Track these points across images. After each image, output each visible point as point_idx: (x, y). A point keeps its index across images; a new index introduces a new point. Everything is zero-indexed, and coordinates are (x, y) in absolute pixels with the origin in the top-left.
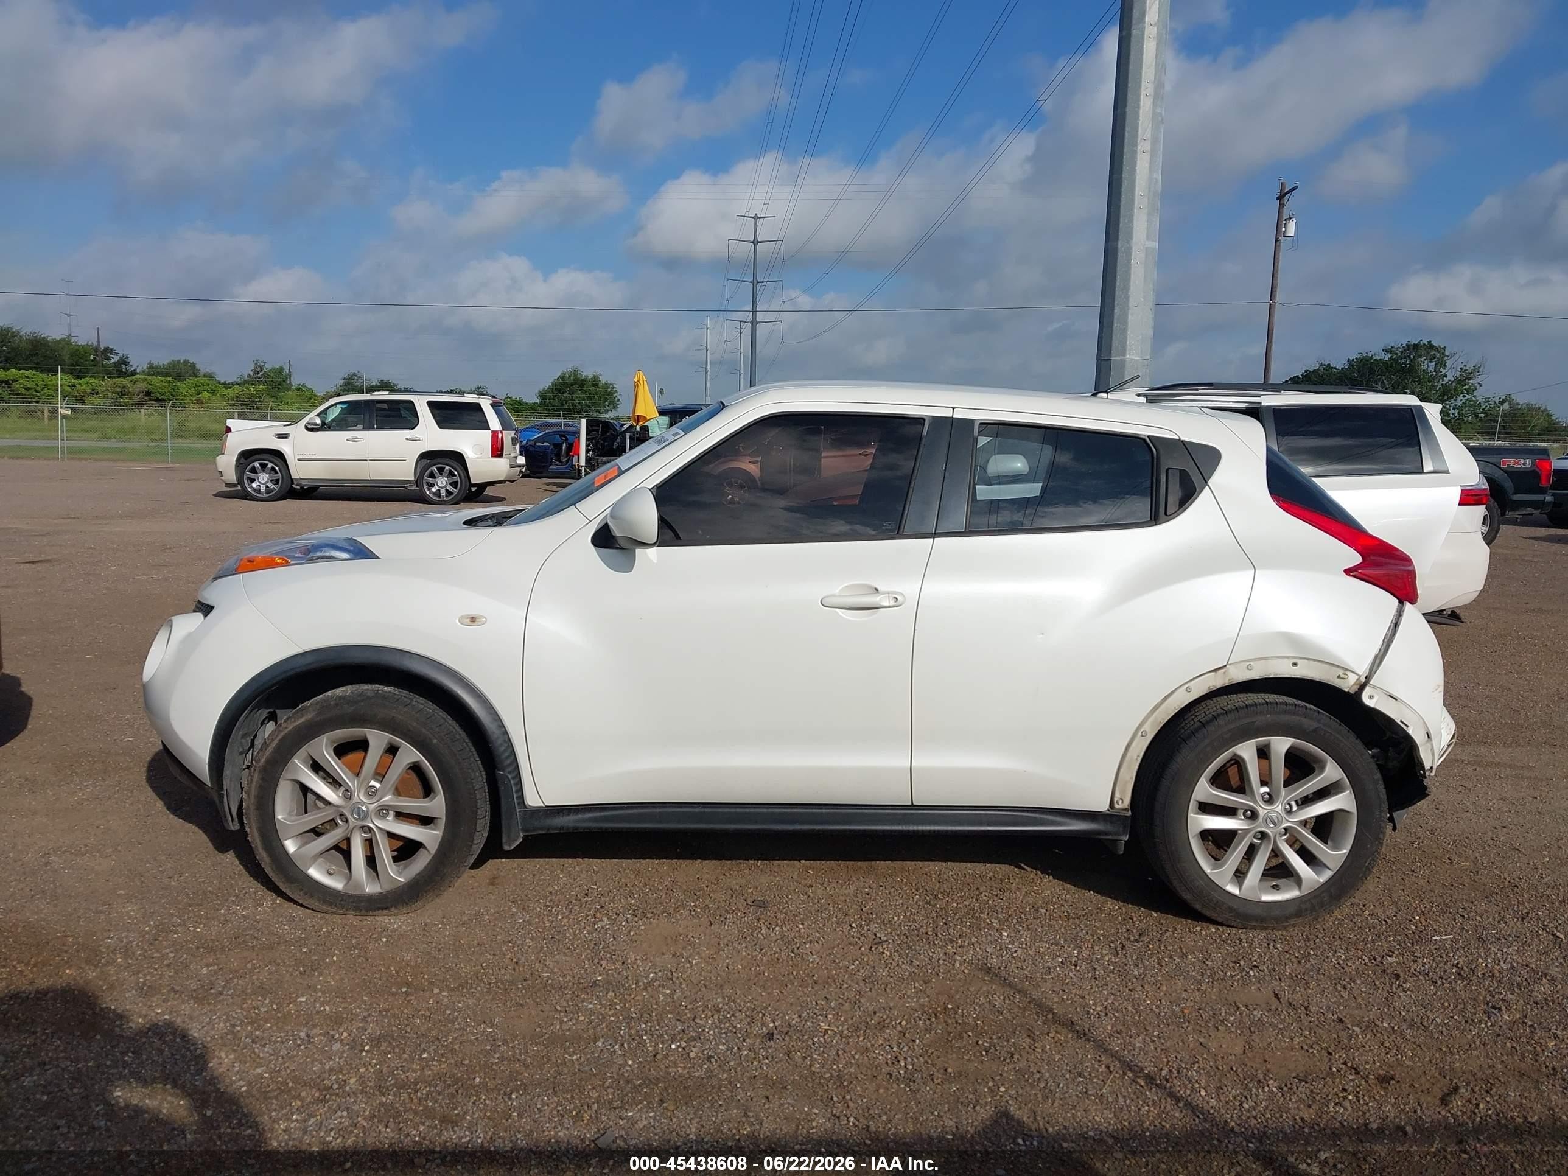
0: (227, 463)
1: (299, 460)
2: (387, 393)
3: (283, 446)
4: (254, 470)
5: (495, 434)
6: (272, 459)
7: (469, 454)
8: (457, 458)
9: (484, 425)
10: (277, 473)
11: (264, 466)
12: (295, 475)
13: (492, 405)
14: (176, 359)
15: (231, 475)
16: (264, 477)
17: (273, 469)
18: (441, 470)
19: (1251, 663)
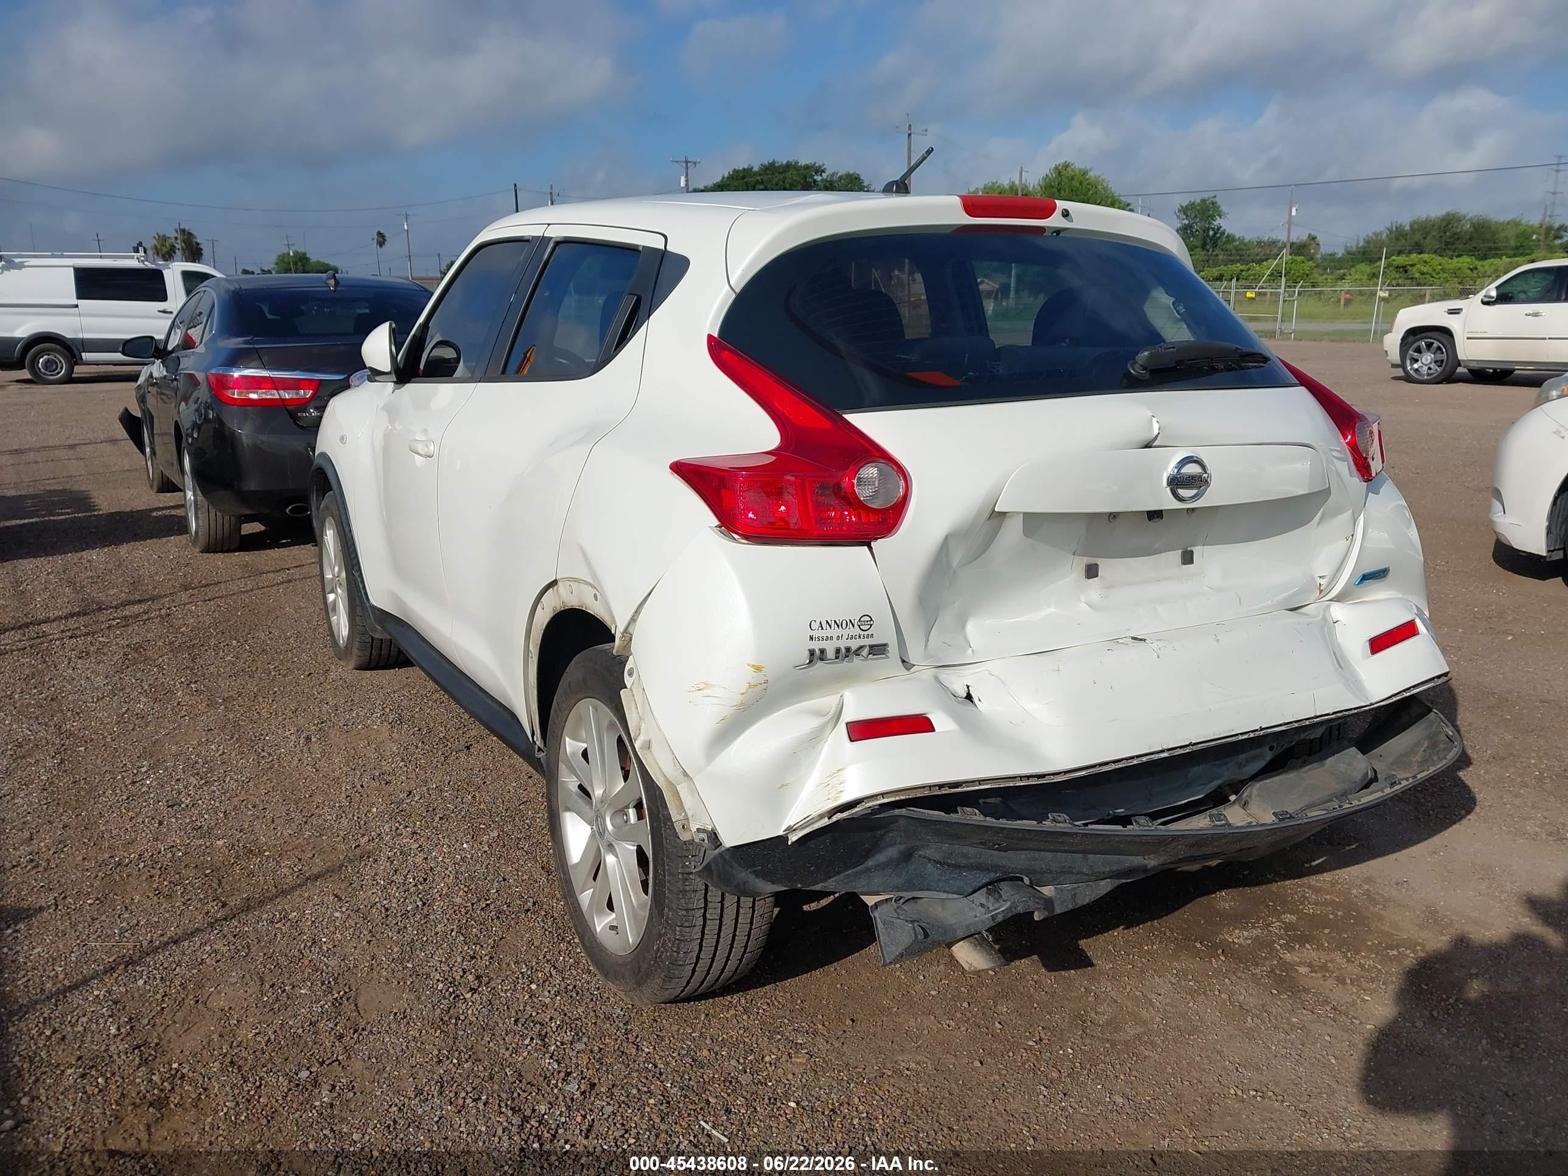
0: (1392, 342)
1: (1468, 338)
3: (1453, 323)
4: (1418, 350)
6: (1439, 338)
10: (1443, 353)
11: (1429, 346)
12: (1461, 356)
15: (1394, 355)
16: (1428, 358)
17: (1439, 348)
19: (571, 583)
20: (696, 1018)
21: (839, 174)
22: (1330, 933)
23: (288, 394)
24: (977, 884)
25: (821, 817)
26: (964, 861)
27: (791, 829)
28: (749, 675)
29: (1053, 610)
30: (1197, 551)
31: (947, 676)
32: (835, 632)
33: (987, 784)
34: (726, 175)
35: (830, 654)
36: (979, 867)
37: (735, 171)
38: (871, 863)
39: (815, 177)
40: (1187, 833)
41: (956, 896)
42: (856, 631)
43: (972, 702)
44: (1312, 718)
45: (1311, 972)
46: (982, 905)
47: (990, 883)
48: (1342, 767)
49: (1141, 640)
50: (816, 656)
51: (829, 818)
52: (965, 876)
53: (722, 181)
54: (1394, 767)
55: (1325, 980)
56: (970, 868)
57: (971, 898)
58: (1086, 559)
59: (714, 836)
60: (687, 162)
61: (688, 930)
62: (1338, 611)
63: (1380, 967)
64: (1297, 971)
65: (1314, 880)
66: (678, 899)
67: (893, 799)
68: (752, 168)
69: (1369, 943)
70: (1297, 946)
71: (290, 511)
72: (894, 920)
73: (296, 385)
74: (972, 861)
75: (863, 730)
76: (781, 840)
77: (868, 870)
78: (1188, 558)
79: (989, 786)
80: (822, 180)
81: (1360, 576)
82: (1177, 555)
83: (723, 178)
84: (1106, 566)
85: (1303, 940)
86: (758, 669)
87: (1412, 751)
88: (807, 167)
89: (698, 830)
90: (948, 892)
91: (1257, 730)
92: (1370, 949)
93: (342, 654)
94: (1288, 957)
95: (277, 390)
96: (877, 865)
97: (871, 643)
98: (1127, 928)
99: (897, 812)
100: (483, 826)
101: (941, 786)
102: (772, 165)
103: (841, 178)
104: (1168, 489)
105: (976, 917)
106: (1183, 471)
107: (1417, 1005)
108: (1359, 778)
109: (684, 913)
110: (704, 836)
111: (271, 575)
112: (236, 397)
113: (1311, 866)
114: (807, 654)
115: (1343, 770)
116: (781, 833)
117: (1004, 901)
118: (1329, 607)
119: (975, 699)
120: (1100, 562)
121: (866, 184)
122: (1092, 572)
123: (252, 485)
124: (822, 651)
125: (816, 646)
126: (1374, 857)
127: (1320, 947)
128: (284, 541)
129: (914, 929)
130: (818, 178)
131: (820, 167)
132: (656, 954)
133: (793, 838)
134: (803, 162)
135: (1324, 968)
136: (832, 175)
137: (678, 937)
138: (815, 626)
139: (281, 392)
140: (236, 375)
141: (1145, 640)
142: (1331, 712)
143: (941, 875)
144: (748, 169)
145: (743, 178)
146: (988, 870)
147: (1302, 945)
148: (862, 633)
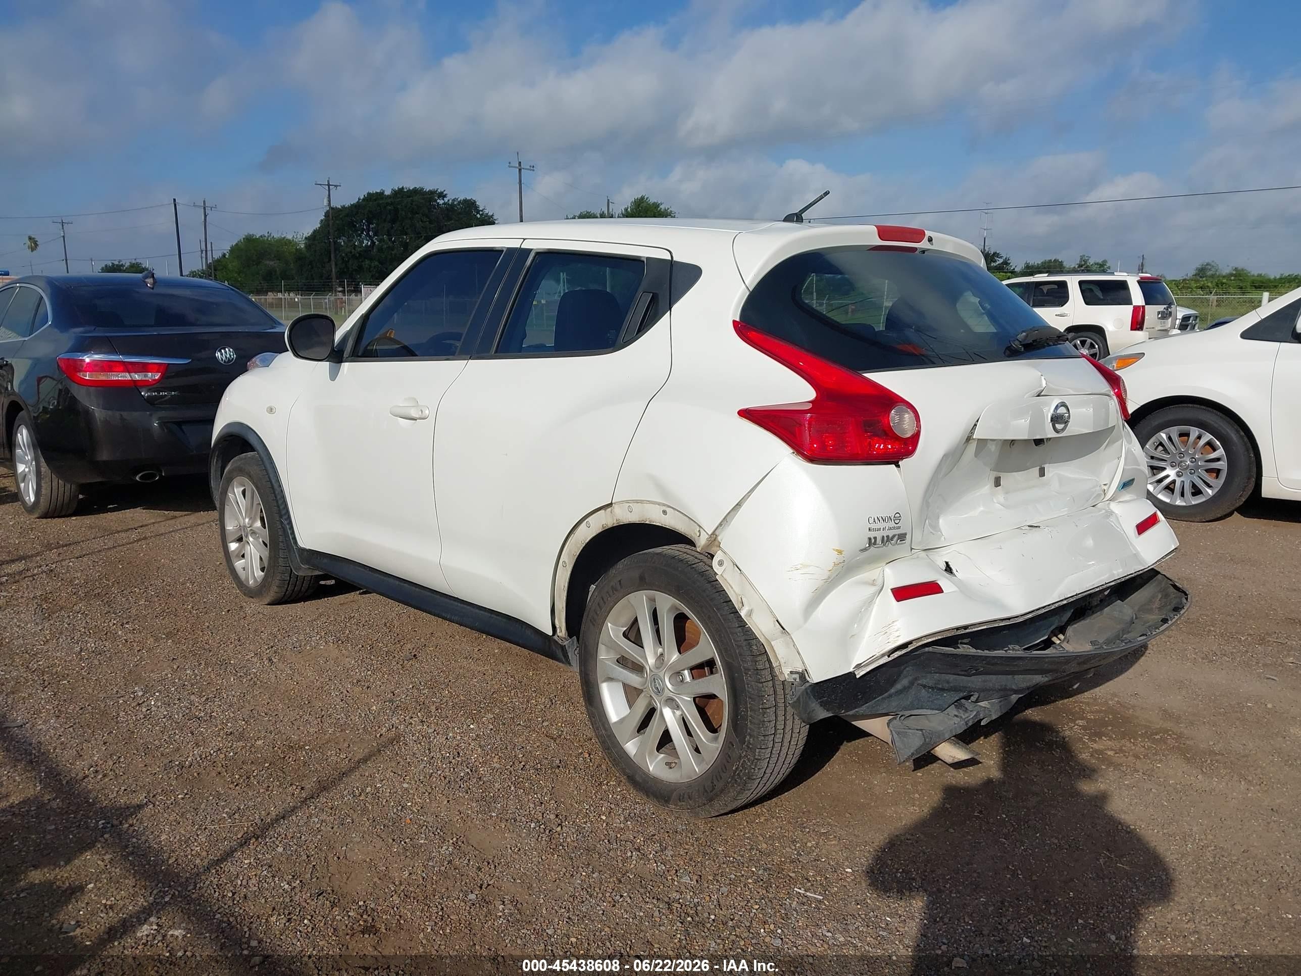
2: (1047, 275)
5: (1136, 309)
7: (1109, 328)
8: (1098, 331)
9: (1128, 301)
13: (1138, 282)
14: (1048, 259)
18: (1083, 343)
19: (630, 505)
20: (740, 825)
21: (459, 199)
22: (1112, 729)
23: (139, 376)
24: (950, 702)
25: (883, 655)
26: (946, 686)
27: (858, 666)
28: (834, 557)
29: (982, 509)
30: (1046, 466)
31: (933, 555)
32: (881, 525)
33: (984, 626)
34: (362, 197)
35: (879, 541)
36: (955, 689)
37: (369, 194)
38: (893, 691)
39: (438, 201)
40: (1083, 653)
41: (937, 712)
42: (892, 524)
43: (952, 573)
44: (1126, 576)
45: (1115, 754)
46: (956, 716)
47: (956, 701)
48: (1116, 614)
49: (1037, 527)
50: (872, 542)
51: (889, 656)
52: (945, 696)
53: (358, 202)
54: (1141, 613)
55: (1127, 758)
56: (949, 690)
57: (946, 712)
58: (995, 473)
59: (803, 676)
60: (329, 185)
61: (763, 751)
62: (1114, 506)
63: (1155, 746)
64: (1106, 754)
65: (1079, 697)
66: (759, 728)
67: (934, 639)
68: (384, 191)
69: (1140, 733)
70: (1097, 739)
71: (140, 478)
72: (906, 730)
73: (145, 368)
74: (951, 685)
75: (902, 593)
76: (851, 675)
77: (890, 696)
78: (1042, 473)
79: (985, 627)
80: (444, 204)
81: (1122, 483)
82: (1036, 470)
83: (359, 199)
84: (1006, 479)
85: (1100, 735)
86: (840, 552)
87: (1150, 601)
88: (432, 193)
89: (791, 672)
90: (933, 709)
91: (1103, 585)
92: (1142, 736)
93: (253, 593)
94: (1095, 746)
95: (129, 372)
96: (896, 692)
97: (899, 533)
98: (985, 738)
99: (927, 649)
100: (475, 712)
101: (957, 629)
102: (401, 190)
103: (460, 202)
104: (1051, 424)
105: (955, 724)
106: (1058, 411)
107: (1191, 766)
108: (1129, 620)
109: (763, 738)
110: (797, 676)
111: (123, 535)
112: (87, 378)
113: (1074, 689)
114: (867, 540)
115: (1117, 616)
116: (851, 670)
117: (971, 711)
118: (1109, 503)
119: (954, 571)
120: (1002, 475)
121: (481, 209)
122: (997, 482)
123: (104, 455)
124: (875, 538)
125: (872, 535)
126: (1108, 681)
127: (1111, 739)
128: (111, 506)
129: (923, 735)
130: (441, 202)
131: (442, 193)
132: (734, 773)
133: (860, 674)
134: (428, 188)
135: (1121, 750)
136: (454, 200)
137: (756, 757)
138: (871, 521)
139: (133, 374)
140: (87, 360)
141: (1039, 527)
142: (1134, 572)
143: (929, 697)
144: (380, 192)
145: (375, 200)
146: (961, 691)
147: (1100, 738)
148: (896, 525)
